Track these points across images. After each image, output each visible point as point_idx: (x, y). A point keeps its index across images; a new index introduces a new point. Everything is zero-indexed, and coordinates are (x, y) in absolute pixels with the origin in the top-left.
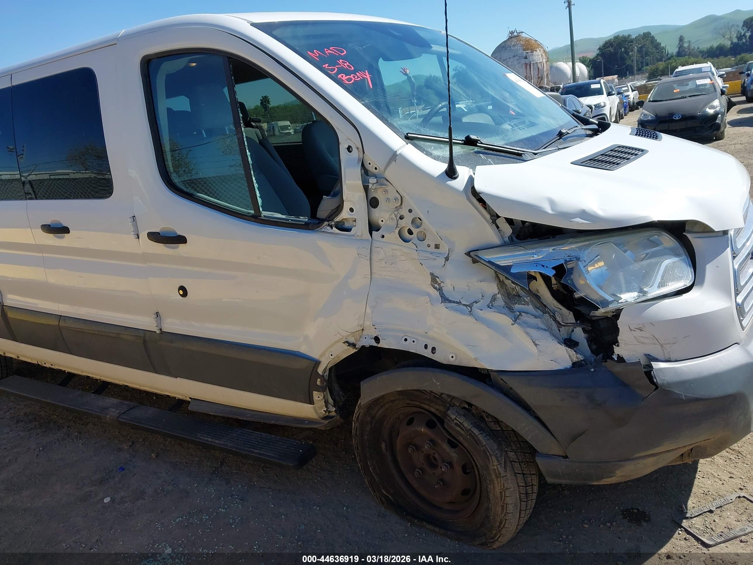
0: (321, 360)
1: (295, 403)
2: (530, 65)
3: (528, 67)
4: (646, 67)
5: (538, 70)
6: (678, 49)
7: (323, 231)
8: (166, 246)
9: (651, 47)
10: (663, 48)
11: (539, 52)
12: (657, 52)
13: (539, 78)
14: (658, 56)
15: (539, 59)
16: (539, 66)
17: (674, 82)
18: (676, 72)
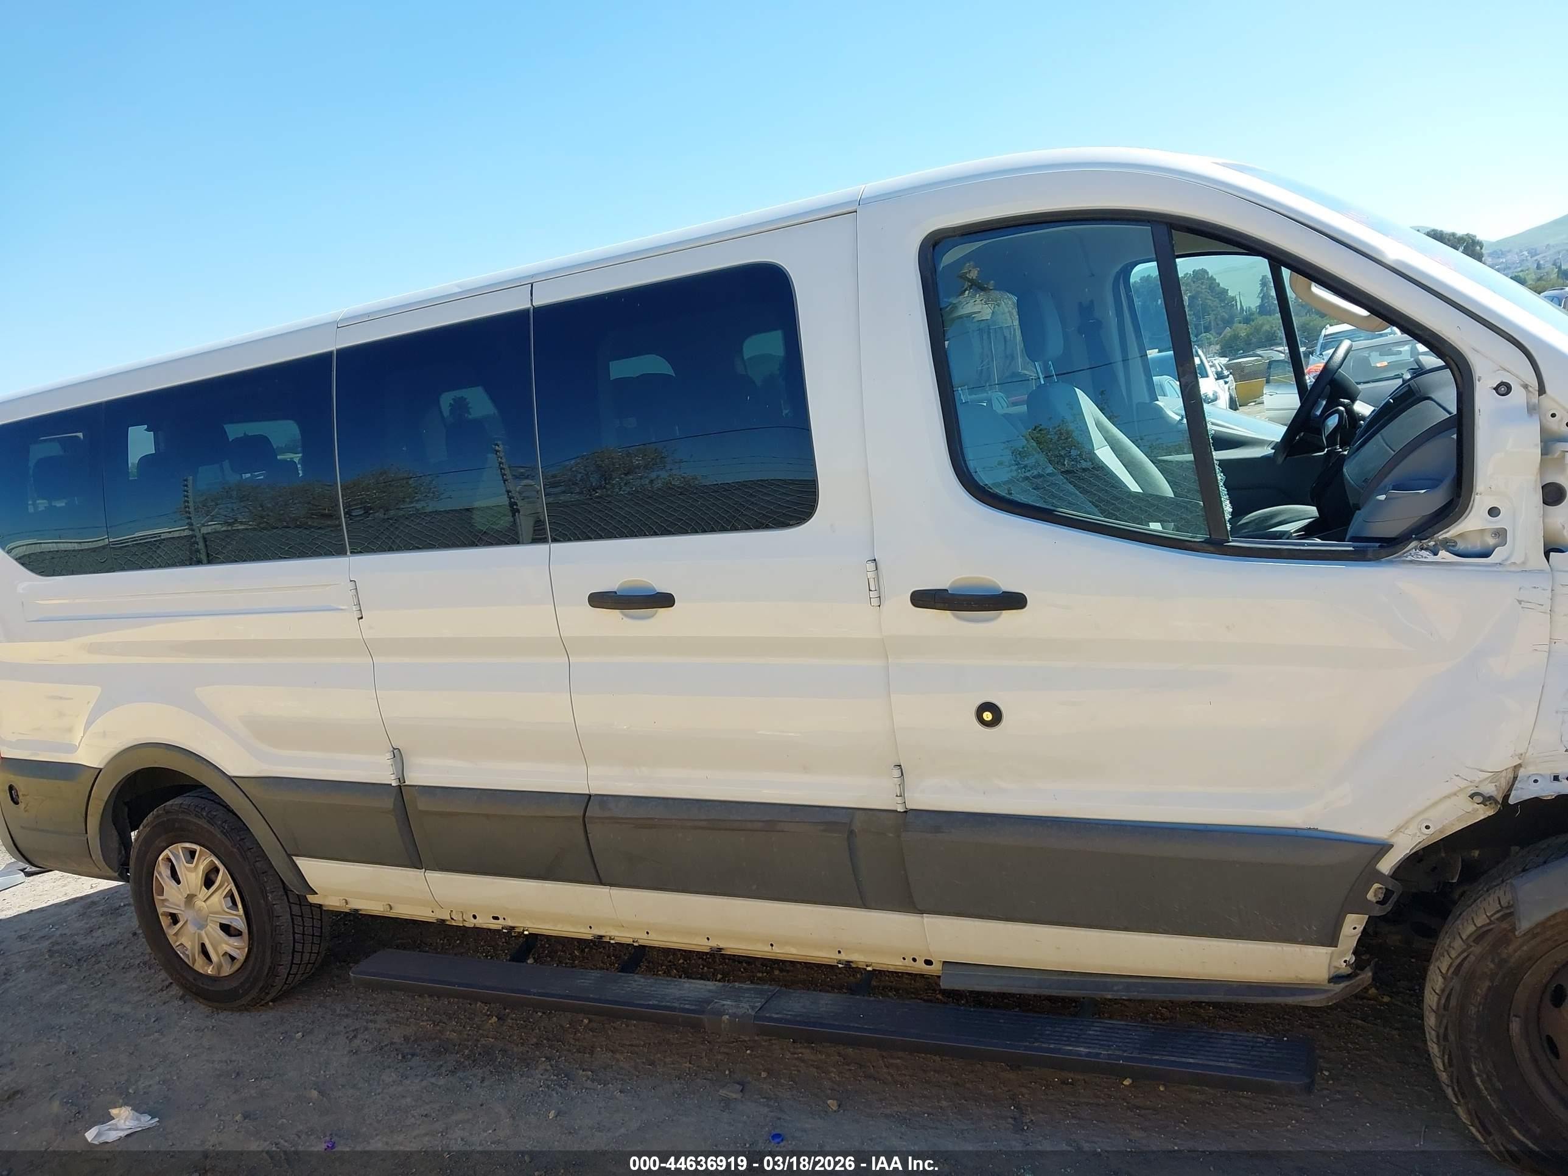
0: (1393, 841)
1: (1298, 949)
2: (989, 333)
3: (985, 336)
4: (1204, 334)
5: (1005, 341)
6: (1260, 301)
7: (1411, 562)
8: (958, 617)
9: (1210, 298)
10: (1233, 299)
11: (1004, 306)
12: (1221, 306)
13: (1007, 357)
14: (1224, 314)
15: (1006, 320)
16: (1007, 333)
17: (1371, 348)
18: (1325, 336)
